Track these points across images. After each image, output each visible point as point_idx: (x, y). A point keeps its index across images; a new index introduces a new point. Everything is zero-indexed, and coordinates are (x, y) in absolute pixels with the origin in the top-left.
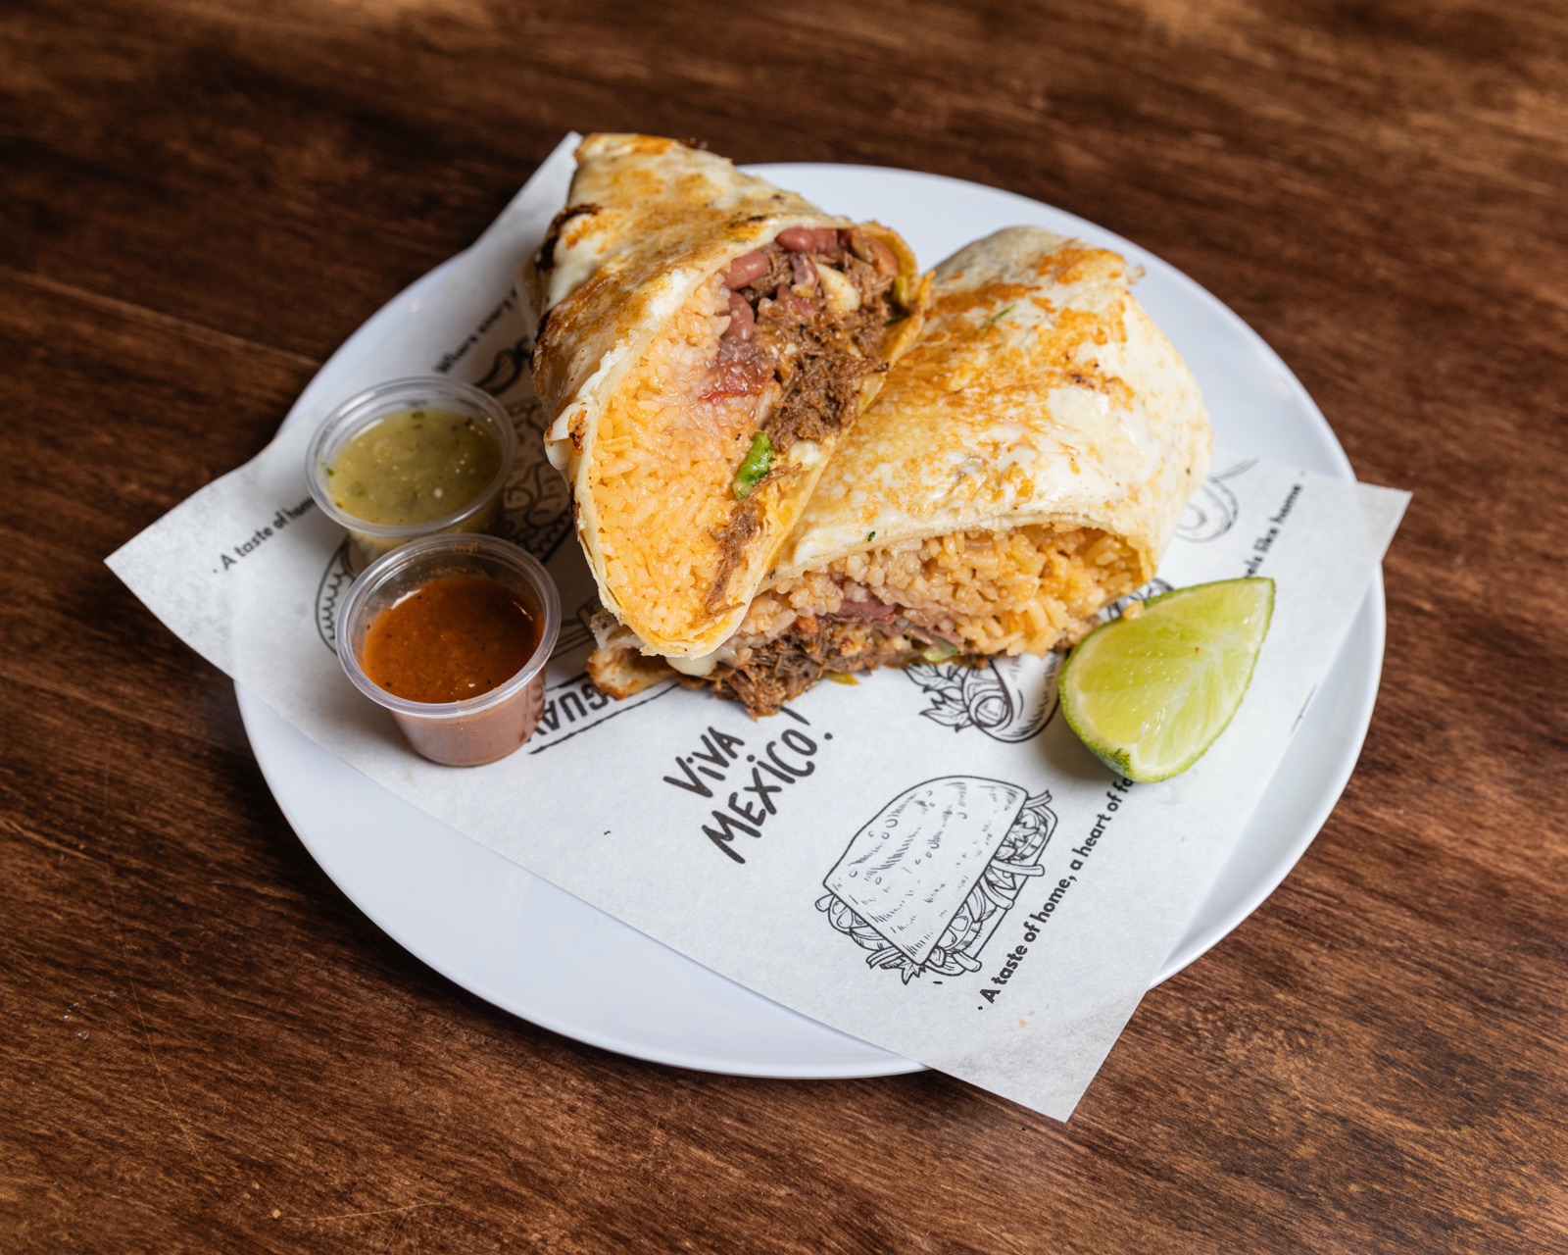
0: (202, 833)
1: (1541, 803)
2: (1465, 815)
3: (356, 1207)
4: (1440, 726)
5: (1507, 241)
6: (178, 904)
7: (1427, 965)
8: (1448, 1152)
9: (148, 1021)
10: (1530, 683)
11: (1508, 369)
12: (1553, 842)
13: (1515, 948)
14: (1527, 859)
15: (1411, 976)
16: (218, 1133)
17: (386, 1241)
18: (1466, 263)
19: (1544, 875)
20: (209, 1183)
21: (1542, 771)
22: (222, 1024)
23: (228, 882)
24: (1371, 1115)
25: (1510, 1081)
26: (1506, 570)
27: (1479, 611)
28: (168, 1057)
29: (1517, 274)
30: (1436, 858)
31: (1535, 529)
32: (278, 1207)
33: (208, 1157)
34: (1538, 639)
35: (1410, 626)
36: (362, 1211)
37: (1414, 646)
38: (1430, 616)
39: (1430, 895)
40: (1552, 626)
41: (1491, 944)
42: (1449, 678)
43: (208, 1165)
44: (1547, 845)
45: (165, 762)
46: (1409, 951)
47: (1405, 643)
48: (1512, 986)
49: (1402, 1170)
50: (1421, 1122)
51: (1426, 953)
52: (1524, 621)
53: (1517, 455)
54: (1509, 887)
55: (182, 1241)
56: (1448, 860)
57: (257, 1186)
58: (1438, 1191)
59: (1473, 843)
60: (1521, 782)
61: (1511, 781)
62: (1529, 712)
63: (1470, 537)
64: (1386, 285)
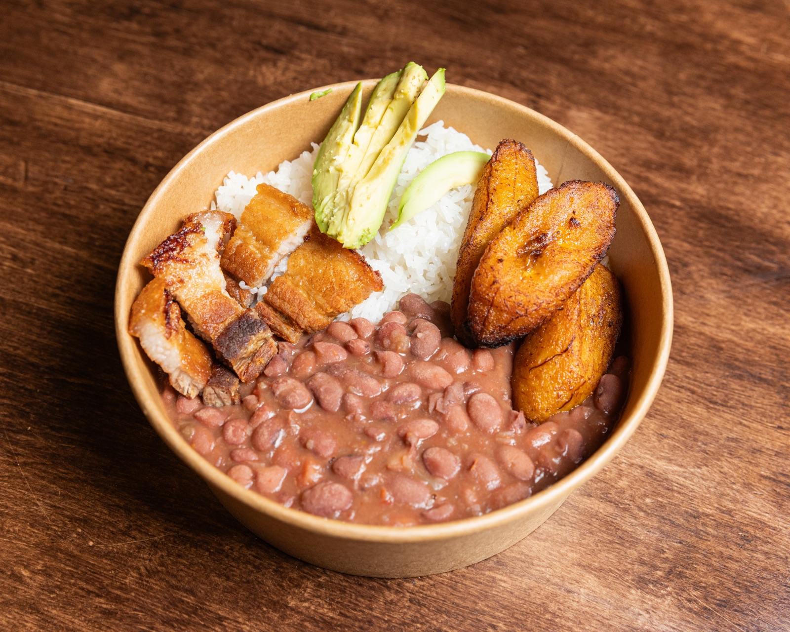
0: (36, 352)
1: (740, 302)
2: (700, 310)
3: (132, 538)
4: (686, 265)
5: (715, 8)
6: (26, 390)
7: (682, 387)
8: (696, 480)
9: (15, 450)
10: (732, 240)
11: (718, 77)
12: (746, 322)
13: (727, 376)
14: (733, 331)
15: (674, 393)
16: (57, 505)
17: (149, 554)
18: (693, 21)
19: (742, 338)
20: (55, 530)
21: (739, 285)
22: (55, 449)
23: (52, 377)
24: (656, 464)
25: (727, 443)
26: (719, 182)
27: (705, 204)
28: (27, 468)
29: (721, 25)
30: (685, 333)
31: (733, 160)
32: (92, 540)
33: (53, 517)
34: (736, 218)
35: (669, 214)
36: (136, 540)
37: (671, 224)
38: (679, 208)
39: (682, 351)
40: (743, 210)
41: (715, 374)
42: (690, 240)
43: (53, 521)
44: (743, 323)
45: (13, 316)
46: (672, 380)
47: (667, 223)
48: (726, 395)
49: (672, 490)
50: (681, 466)
51: (682, 381)
52: (729, 209)
53: (723, 122)
54: (723, 345)
55: (42, 560)
56: (692, 334)
57: (80, 530)
58: (691, 500)
59: (704, 324)
60: (729, 292)
61: (724, 291)
62: (732, 256)
63: (699, 166)
64: (652, 34)
